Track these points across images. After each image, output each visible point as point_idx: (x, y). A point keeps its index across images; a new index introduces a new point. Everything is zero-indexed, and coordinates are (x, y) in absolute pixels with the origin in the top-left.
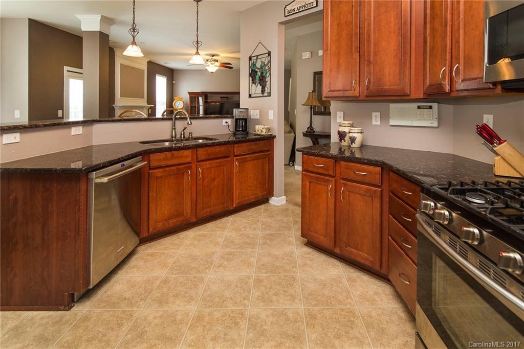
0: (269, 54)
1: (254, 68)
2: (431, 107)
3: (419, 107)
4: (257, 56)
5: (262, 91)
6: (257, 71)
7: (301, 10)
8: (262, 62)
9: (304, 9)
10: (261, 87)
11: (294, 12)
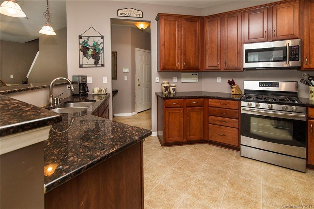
0: (102, 37)
1: (86, 45)
2: (196, 74)
3: (193, 74)
4: (89, 37)
5: (95, 63)
6: (89, 48)
7: (131, 16)
8: (94, 42)
9: (133, 16)
10: (94, 60)
11: (126, 16)
